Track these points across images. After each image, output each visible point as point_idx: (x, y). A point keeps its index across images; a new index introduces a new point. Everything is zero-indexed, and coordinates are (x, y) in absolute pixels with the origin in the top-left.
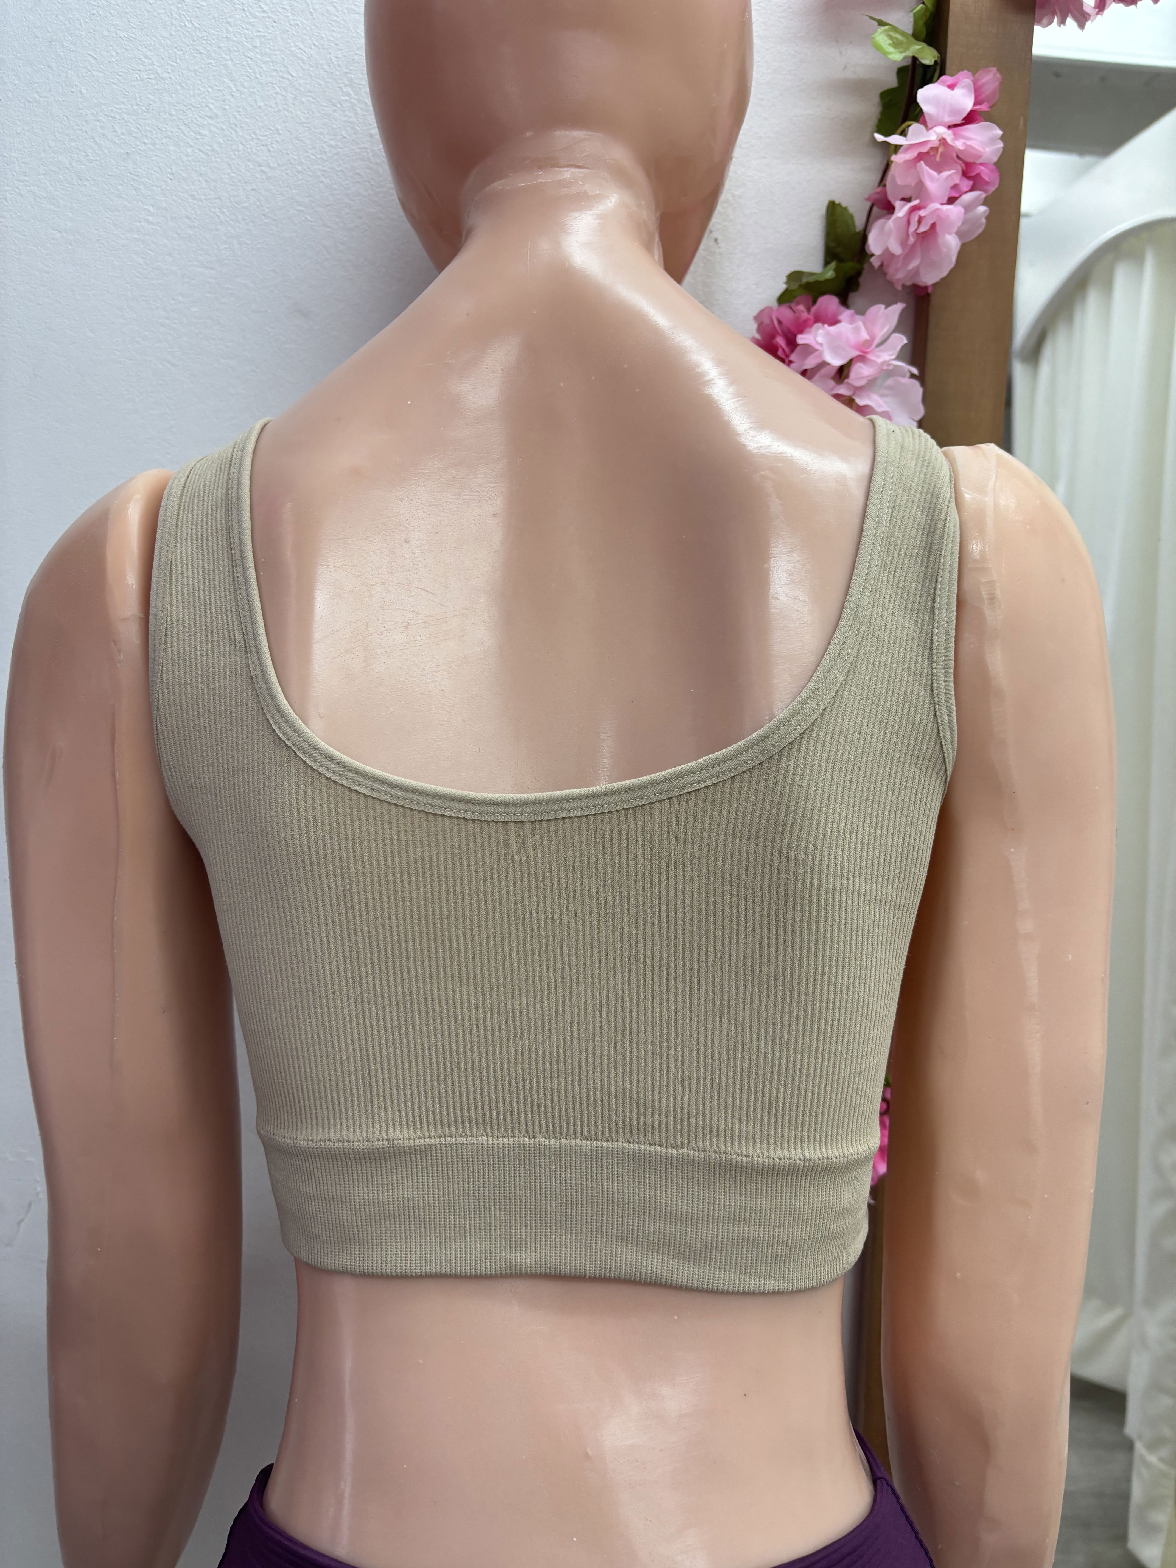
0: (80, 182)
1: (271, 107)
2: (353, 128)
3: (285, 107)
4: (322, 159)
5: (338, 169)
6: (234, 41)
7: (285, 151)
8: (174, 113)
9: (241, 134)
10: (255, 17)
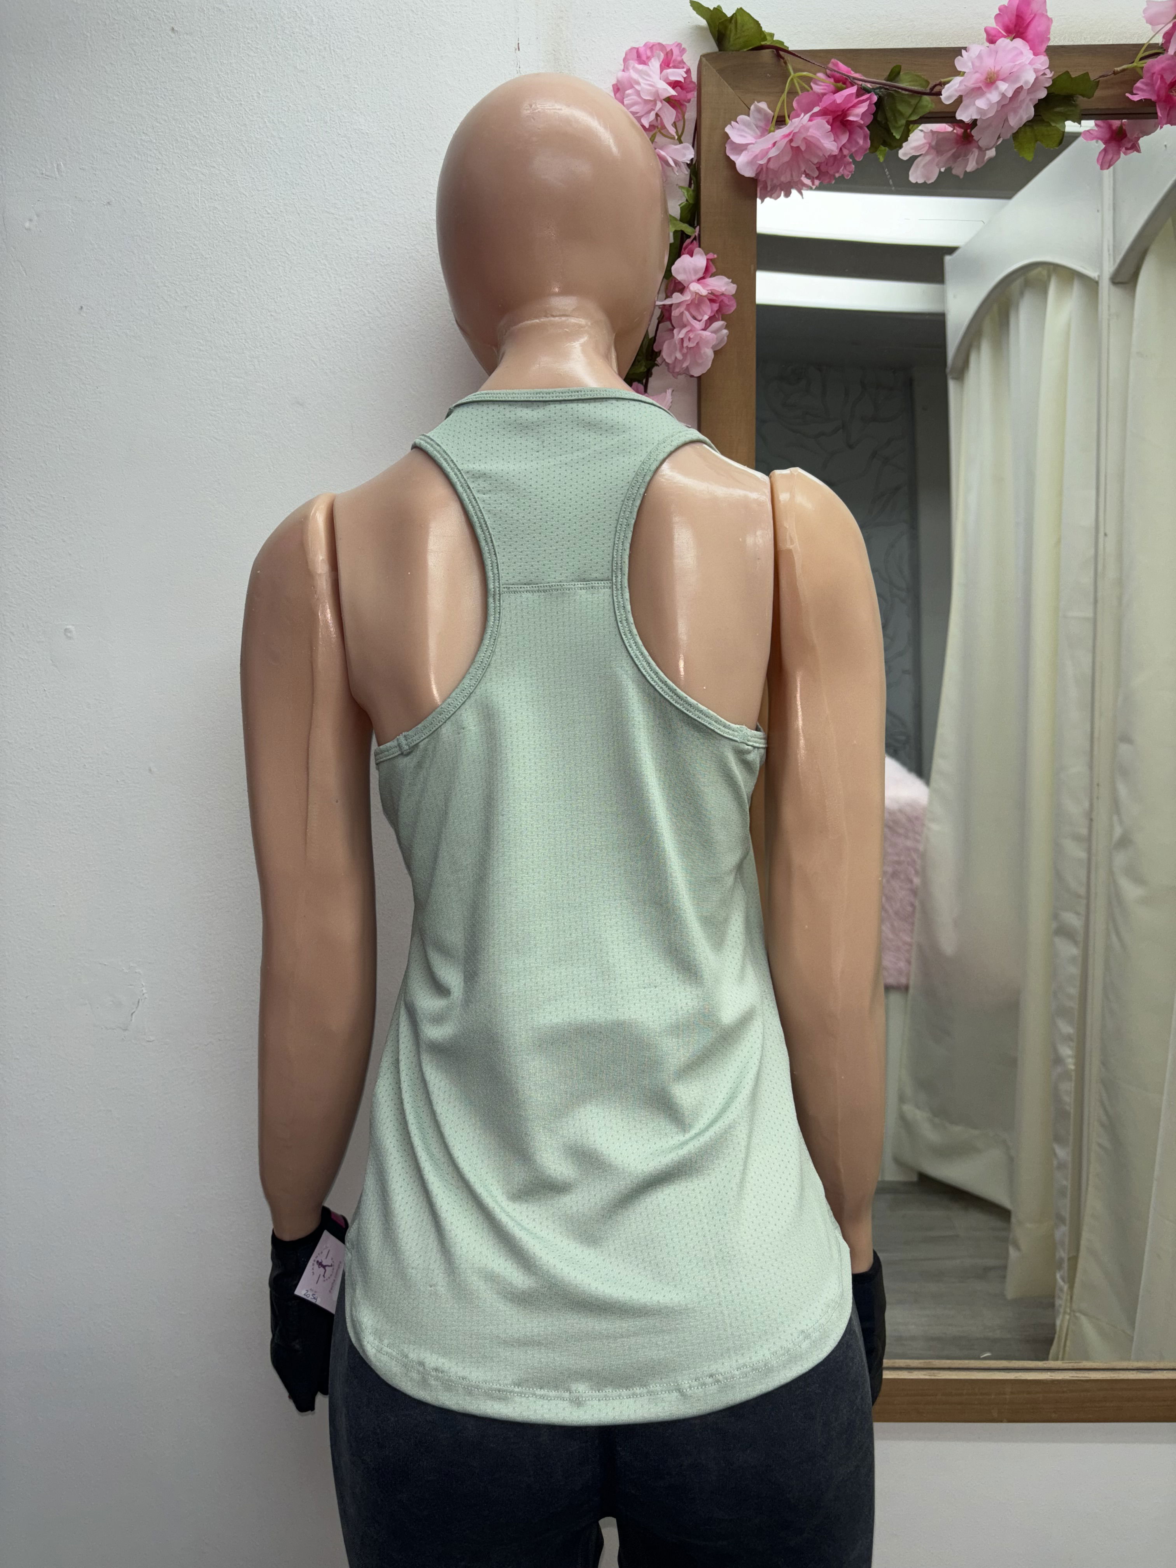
0: (155, 326)
1: (275, 274)
2: (329, 286)
3: (285, 274)
4: (310, 307)
5: (320, 312)
6: (250, 233)
7: (285, 302)
8: (214, 280)
9: (257, 292)
10: (263, 217)
